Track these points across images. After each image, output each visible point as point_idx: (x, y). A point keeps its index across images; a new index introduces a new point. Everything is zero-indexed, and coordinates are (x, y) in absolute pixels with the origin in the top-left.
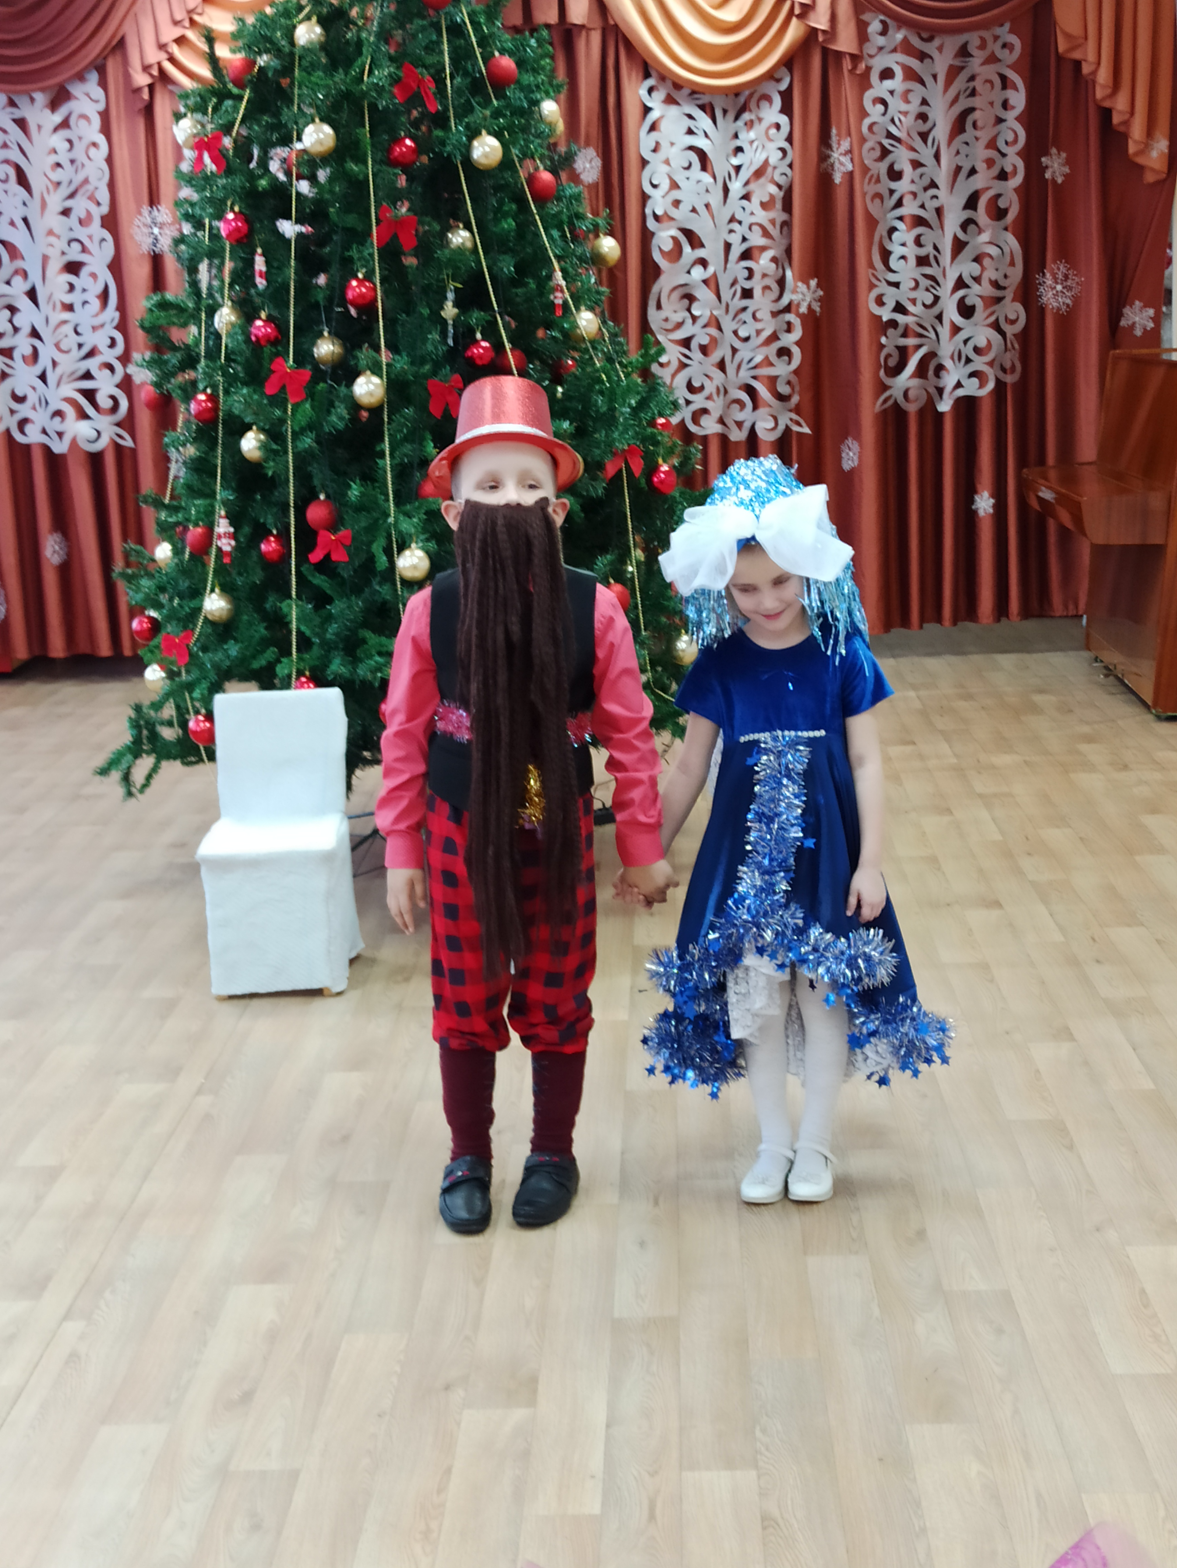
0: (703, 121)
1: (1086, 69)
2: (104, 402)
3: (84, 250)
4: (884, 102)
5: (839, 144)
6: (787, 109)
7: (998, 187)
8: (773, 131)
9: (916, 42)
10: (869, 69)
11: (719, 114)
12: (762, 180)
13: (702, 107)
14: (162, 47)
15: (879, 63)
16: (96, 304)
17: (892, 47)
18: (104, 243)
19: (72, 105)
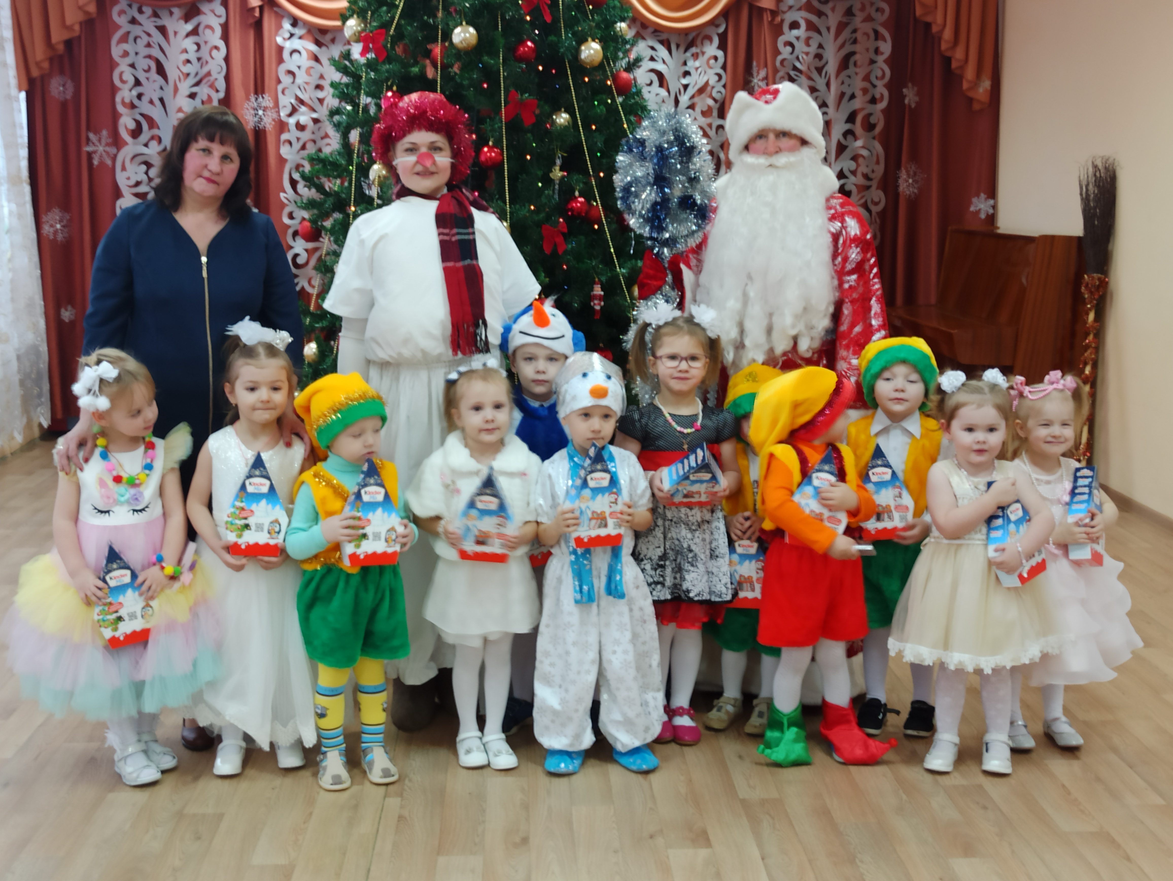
0: (662, 52)
1: (935, 29)
4: (792, 45)
5: (758, 73)
6: (722, 46)
7: (870, 108)
8: (712, 61)
10: (782, 21)
11: (673, 47)
12: (703, 95)
13: (662, 42)
15: (790, 17)
17: (798, 7)
19: (201, 18)
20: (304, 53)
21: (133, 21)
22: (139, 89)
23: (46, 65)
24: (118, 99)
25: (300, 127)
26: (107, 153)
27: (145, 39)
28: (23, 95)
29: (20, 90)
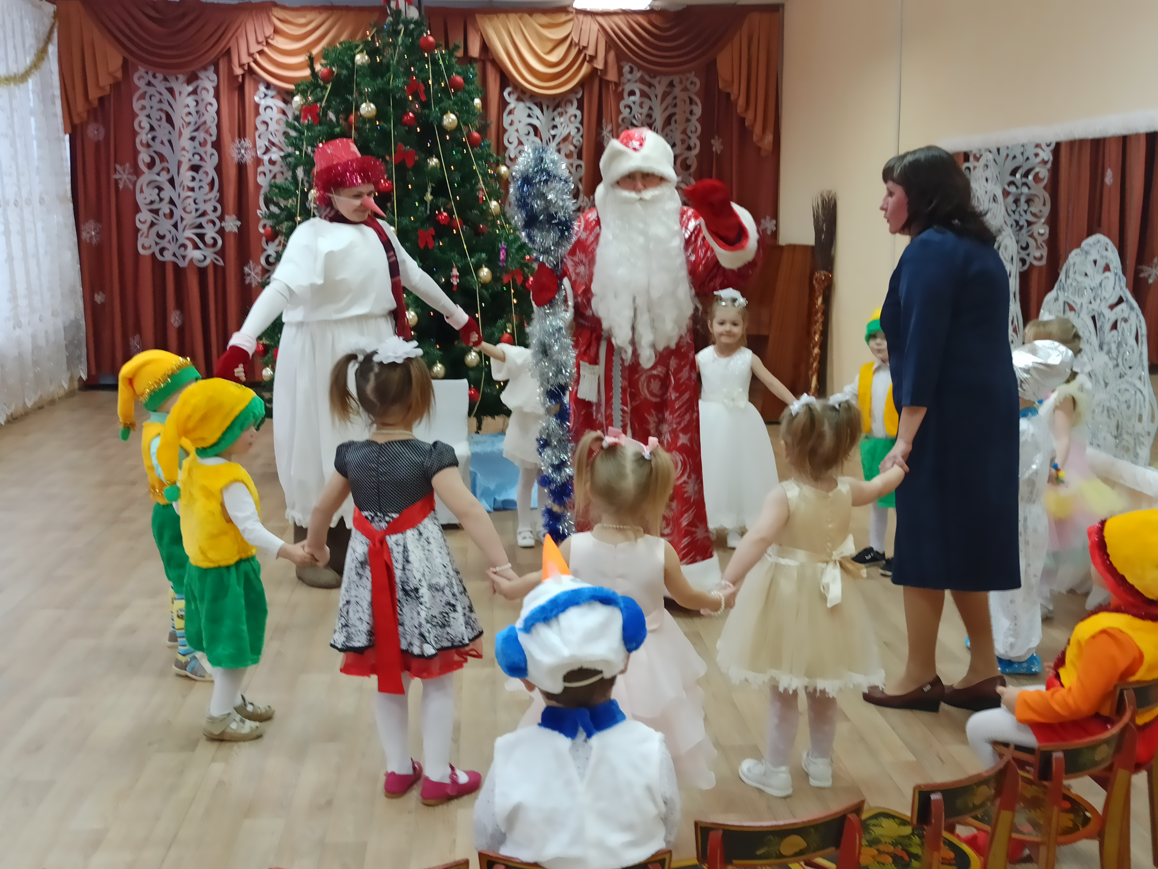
0: (537, 111)
1: (733, 97)
2: (209, 240)
3: (202, 159)
4: (630, 107)
5: (606, 127)
6: (580, 107)
7: (687, 154)
8: (573, 119)
9: (647, 78)
10: (623, 90)
11: (545, 108)
12: (567, 143)
13: (536, 104)
14: (251, 55)
15: (628, 88)
16: (207, 188)
17: (634, 80)
18: (213, 157)
19: (199, 82)
20: (275, 109)
21: (149, 84)
22: (153, 133)
23: (85, 115)
24: (138, 141)
25: (272, 162)
26: (129, 179)
27: (158, 97)
28: (67, 137)
29: (65, 133)
